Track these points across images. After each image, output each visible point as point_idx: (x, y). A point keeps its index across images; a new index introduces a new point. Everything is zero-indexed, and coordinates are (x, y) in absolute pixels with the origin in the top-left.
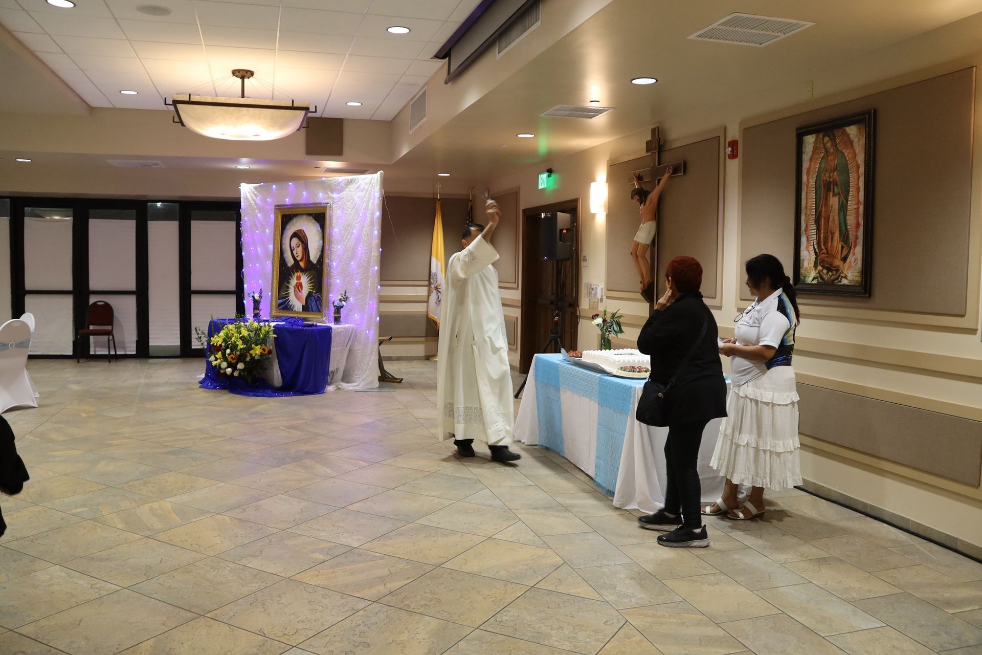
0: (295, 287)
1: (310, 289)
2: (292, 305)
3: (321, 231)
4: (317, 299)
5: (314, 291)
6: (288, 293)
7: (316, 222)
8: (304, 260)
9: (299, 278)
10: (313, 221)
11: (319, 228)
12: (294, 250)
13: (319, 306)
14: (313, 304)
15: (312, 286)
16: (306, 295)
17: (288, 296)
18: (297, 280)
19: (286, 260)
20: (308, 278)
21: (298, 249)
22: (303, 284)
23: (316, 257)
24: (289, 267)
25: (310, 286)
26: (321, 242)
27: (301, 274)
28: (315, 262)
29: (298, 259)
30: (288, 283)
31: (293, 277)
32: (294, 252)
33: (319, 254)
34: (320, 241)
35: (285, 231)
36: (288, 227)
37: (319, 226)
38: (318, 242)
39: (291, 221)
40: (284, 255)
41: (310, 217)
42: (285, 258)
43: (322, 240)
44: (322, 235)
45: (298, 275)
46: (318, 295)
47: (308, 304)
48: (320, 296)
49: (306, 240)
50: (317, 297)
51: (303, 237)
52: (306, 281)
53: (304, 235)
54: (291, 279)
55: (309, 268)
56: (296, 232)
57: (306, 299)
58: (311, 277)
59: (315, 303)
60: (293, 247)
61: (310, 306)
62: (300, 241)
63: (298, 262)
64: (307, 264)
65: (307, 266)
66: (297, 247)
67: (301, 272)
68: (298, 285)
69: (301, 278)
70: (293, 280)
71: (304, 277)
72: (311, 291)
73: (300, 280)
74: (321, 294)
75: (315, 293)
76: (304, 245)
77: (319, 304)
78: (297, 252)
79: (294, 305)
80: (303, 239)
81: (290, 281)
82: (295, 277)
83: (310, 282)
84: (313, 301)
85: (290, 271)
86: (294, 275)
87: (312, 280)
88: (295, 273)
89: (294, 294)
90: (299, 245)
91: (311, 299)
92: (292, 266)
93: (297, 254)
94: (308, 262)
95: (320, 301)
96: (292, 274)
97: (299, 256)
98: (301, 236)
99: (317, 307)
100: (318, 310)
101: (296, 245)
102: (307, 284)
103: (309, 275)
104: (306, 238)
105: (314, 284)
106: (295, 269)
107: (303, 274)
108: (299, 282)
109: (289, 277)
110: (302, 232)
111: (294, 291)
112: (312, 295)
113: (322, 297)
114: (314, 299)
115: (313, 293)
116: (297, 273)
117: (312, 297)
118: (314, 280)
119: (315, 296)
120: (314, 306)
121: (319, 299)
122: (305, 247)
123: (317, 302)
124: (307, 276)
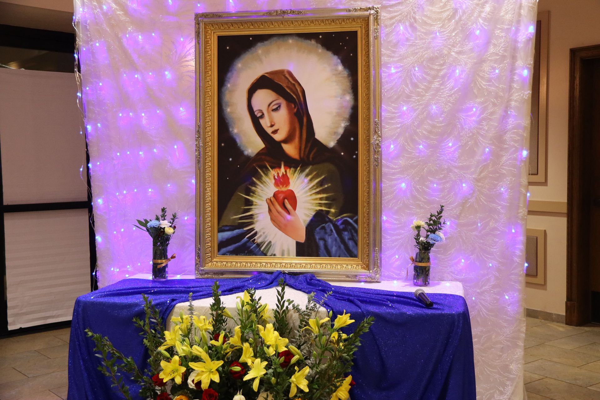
0: (270, 202)
1: (320, 205)
2: (263, 243)
3: (346, 73)
4: (341, 227)
5: (333, 210)
6: (251, 217)
7: (329, 54)
8: (297, 140)
9: (283, 181)
10: (320, 50)
11: (340, 67)
12: (262, 116)
13: (351, 244)
14: (329, 240)
15: (327, 198)
16: (308, 219)
17: (252, 223)
18: (276, 184)
19: (238, 141)
20: (311, 180)
21: (274, 114)
22: (297, 195)
23: (335, 133)
24: (248, 158)
25: (321, 199)
26: (349, 98)
27: (290, 172)
28: (331, 144)
29: (278, 137)
30: (249, 192)
31: (265, 178)
32: (262, 121)
33: (343, 124)
34: (343, 95)
35: (229, 75)
36: (239, 65)
37: (339, 61)
38: (339, 99)
39: (247, 52)
40: (231, 129)
41: (311, 40)
42: (235, 137)
43: (349, 93)
44: (351, 82)
45: (278, 174)
46: (346, 218)
47: (315, 239)
48: (352, 219)
49: (300, 94)
50: (342, 224)
51: (291, 86)
52: (306, 187)
53: (293, 82)
54: (258, 185)
55: (312, 158)
56: (266, 75)
57: (307, 228)
58: (323, 177)
59: (336, 235)
60: (261, 111)
61: (321, 243)
62: (280, 97)
63: (278, 144)
64: (308, 149)
65: (307, 153)
66: (273, 110)
67: (290, 168)
68: (281, 196)
69: (291, 181)
70: (265, 186)
71: (298, 178)
72: (322, 210)
73: (286, 186)
74: (354, 217)
75: (336, 215)
76: (293, 106)
77: (349, 239)
78: (271, 122)
79: (270, 242)
80: (289, 91)
81: (255, 187)
82: (270, 179)
83: (318, 190)
84: (331, 230)
85: (254, 165)
86: (266, 175)
87: (324, 185)
88: (269, 170)
89: (269, 217)
90: (280, 106)
91: (323, 228)
92: (258, 154)
93: (272, 126)
94: (309, 145)
95: (353, 231)
96: (259, 172)
97: (279, 131)
98: (284, 85)
99: (342, 246)
100: (348, 253)
101: (269, 105)
102: (311, 195)
103: (315, 173)
104: (299, 90)
105: (333, 194)
106: (267, 162)
107: (295, 171)
108: (284, 189)
109: (251, 178)
110: (287, 76)
111: (270, 210)
112: (327, 219)
113: (356, 222)
114: (333, 228)
115: (330, 214)
116: (277, 170)
117: (326, 222)
118: (330, 185)
119: (334, 220)
120: (334, 242)
121: (350, 227)
122: (298, 109)
123: (343, 232)
124: (307, 175)
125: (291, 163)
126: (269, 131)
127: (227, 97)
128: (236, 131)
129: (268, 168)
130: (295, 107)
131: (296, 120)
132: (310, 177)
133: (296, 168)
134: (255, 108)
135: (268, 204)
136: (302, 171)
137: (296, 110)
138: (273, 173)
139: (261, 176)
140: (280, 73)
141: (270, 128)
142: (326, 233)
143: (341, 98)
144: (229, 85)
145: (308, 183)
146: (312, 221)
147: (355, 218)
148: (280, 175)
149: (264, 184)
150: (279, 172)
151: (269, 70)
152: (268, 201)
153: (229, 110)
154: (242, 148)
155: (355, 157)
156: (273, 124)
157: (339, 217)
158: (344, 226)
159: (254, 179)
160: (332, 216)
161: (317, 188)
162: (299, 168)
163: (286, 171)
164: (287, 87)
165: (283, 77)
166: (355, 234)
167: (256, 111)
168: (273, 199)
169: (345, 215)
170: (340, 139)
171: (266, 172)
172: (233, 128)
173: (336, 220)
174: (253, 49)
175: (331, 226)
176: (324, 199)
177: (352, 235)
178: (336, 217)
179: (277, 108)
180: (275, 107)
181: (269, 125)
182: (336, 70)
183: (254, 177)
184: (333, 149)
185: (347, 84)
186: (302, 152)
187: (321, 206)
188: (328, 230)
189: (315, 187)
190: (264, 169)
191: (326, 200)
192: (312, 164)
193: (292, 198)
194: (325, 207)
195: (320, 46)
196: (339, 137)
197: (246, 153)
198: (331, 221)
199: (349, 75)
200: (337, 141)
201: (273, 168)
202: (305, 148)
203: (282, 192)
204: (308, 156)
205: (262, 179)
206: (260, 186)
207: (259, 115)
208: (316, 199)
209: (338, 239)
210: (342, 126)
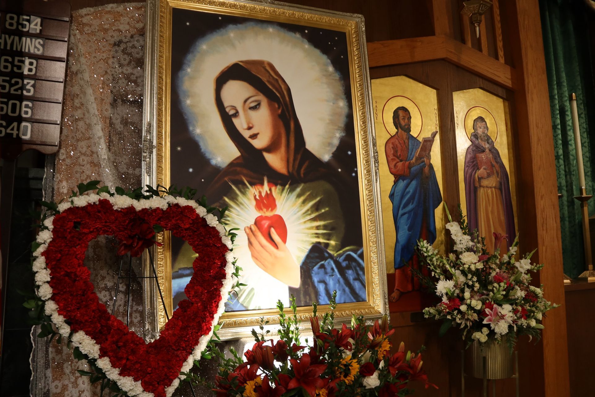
0: (250, 232)
1: (317, 235)
2: (242, 291)
3: (337, 76)
5: (332, 243)
7: (317, 52)
8: (283, 149)
9: (267, 202)
10: (307, 46)
11: (331, 69)
12: (236, 115)
13: (357, 285)
14: (331, 283)
15: (325, 227)
16: (303, 255)
18: (258, 207)
19: (201, 144)
20: (304, 202)
21: (252, 113)
22: (287, 222)
23: (330, 144)
24: (217, 169)
25: (318, 228)
26: (342, 104)
27: (276, 191)
28: (326, 157)
29: (258, 143)
31: (241, 198)
32: (235, 121)
33: (338, 135)
34: (336, 99)
35: (189, 57)
36: (203, 46)
37: (329, 61)
38: (331, 104)
39: (215, 33)
40: (191, 128)
41: (295, 33)
42: (197, 139)
43: (342, 99)
44: (343, 86)
45: (260, 193)
46: (348, 253)
47: (313, 283)
48: (356, 253)
49: (285, 93)
50: (345, 260)
51: (273, 81)
52: (298, 212)
53: (275, 77)
54: (232, 207)
55: (304, 174)
56: (241, 64)
57: (302, 268)
58: (318, 199)
59: (339, 276)
60: (234, 108)
61: (321, 288)
62: (260, 93)
63: (259, 153)
64: (297, 162)
65: (296, 167)
66: (251, 108)
67: (276, 185)
68: (266, 224)
69: (277, 202)
70: (242, 209)
71: (287, 199)
72: (319, 243)
73: (272, 210)
74: (358, 250)
75: (337, 248)
76: (277, 106)
77: (355, 279)
78: (248, 123)
79: (252, 289)
80: (270, 87)
81: (229, 211)
82: (249, 199)
83: (313, 215)
84: (333, 269)
85: (226, 179)
86: (244, 193)
87: (321, 210)
88: (248, 188)
89: (250, 253)
90: (259, 104)
91: (322, 266)
92: (232, 164)
93: (249, 128)
94: (299, 157)
95: (358, 268)
96: (233, 190)
97: (259, 136)
98: (264, 79)
99: (347, 289)
100: (355, 298)
101: (245, 101)
102: (305, 222)
103: (308, 193)
104: (283, 86)
105: (332, 221)
106: (245, 176)
107: (283, 190)
108: (269, 214)
109: (221, 198)
110: (268, 68)
111: (250, 243)
112: (326, 255)
113: (361, 256)
114: (334, 266)
115: (330, 248)
116: (259, 187)
117: (325, 259)
118: (327, 209)
119: (335, 255)
120: (337, 285)
121: (354, 264)
122: (283, 111)
123: (347, 271)
124: (299, 196)
125: (277, 179)
126: (246, 134)
127: (186, 85)
128: (198, 131)
129: (245, 184)
130: (279, 108)
131: (281, 124)
132: (302, 199)
133: (283, 185)
134: (227, 103)
135: (248, 235)
136: (292, 190)
137: (280, 111)
138: (253, 191)
139: (237, 195)
140: (259, 64)
141: (247, 131)
142: (326, 273)
143: (333, 103)
144: (189, 70)
145: (301, 206)
146: (308, 257)
147: (359, 252)
148: (263, 194)
149: (241, 206)
150: (261, 190)
151: (244, 58)
152: (248, 231)
153: (188, 102)
154: (208, 155)
155: (354, 174)
156: (251, 125)
157: (341, 252)
158: (347, 262)
159: (227, 199)
160: (333, 251)
161: (312, 213)
162: (287, 186)
163: (270, 190)
164: (269, 82)
165: (263, 70)
166: (361, 273)
167: (227, 107)
168: (254, 228)
169: (347, 248)
170: (335, 151)
171: (243, 190)
172: (194, 126)
173: (338, 255)
174: (223, 31)
175: (332, 263)
176: (322, 228)
177: (358, 274)
178: (337, 252)
179: (256, 106)
180: (253, 105)
181: (246, 126)
182: (327, 71)
183: (226, 196)
184: (328, 164)
185: (340, 88)
186: (291, 165)
187: (318, 237)
188: (329, 270)
189: (309, 212)
190: (240, 186)
191: (324, 229)
192: (304, 181)
193: (280, 225)
194: (323, 238)
195: (306, 41)
196: (334, 149)
197: (213, 162)
198: (331, 257)
199: (341, 79)
200: (333, 154)
201: (252, 184)
202: (294, 160)
203: (266, 218)
204: (298, 171)
205: (237, 200)
206: (235, 209)
207: (232, 112)
208: (312, 228)
209: (342, 280)
210: (337, 136)
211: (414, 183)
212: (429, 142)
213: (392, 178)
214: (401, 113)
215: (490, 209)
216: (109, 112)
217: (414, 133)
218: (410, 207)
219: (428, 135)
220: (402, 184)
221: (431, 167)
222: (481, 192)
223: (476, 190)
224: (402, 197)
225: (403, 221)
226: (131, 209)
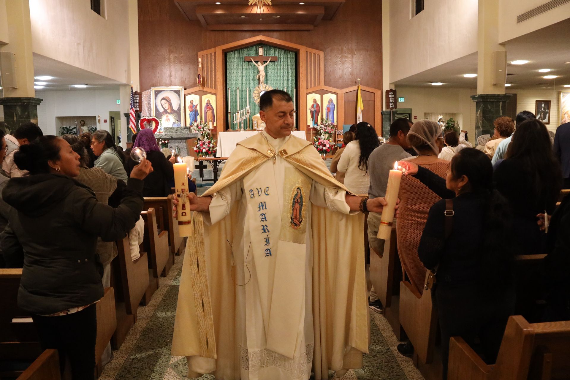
125: (169, 113)
126: (165, 108)
127: (157, 101)
130: (169, 103)
131: (169, 105)
134: (162, 103)
136: (171, 114)
139: (163, 116)
140: (166, 97)
145: (172, 117)
172: (158, 107)
181: (164, 106)
182: (177, 97)
184: (176, 111)
185: (179, 99)
192: (173, 113)
193: (169, 119)
195: (174, 92)
210: (178, 107)
211: (193, 112)
212: (197, 105)
213: (190, 112)
214: (192, 101)
215: (209, 116)
216: (147, 105)
217: (194, 104)
218: (193, 116)
219: (197, 104)
220: (191, 112)
221: (197, 109)
222: (208, 113)
223: (206, 113)
224: (191, 114)
225: (191, 118)
226: (148, 119)
